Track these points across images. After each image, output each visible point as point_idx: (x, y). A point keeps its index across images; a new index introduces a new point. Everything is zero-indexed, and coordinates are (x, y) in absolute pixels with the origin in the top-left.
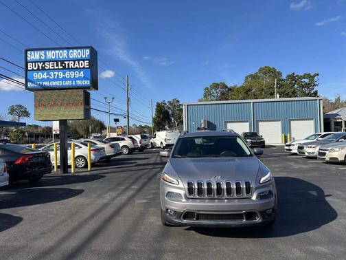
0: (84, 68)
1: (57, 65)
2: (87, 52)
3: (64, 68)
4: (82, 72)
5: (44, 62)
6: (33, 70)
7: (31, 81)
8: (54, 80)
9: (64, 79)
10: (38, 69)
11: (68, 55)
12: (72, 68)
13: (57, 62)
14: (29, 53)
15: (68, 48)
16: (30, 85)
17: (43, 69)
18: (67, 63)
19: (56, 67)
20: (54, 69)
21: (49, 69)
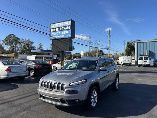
0: (69, 29)
1: (60, 29)
2: (70, 22)
3: (62, 30)
4: (68, 31)
5: (55, 28)
6: (52, 32)
7: (51, 36)
8: (59, 35)
9: (62, 35)
10: (54, 31)
11: (63, 24)
12: (64, 30)
13: (60, 28)
14: (51, 25)
15: (63, 22)
16: (51, 38)
17: (55, 31)
18: (63, 28)
19: (59, 30)
20: (59, 31)
21: (57, 31)
